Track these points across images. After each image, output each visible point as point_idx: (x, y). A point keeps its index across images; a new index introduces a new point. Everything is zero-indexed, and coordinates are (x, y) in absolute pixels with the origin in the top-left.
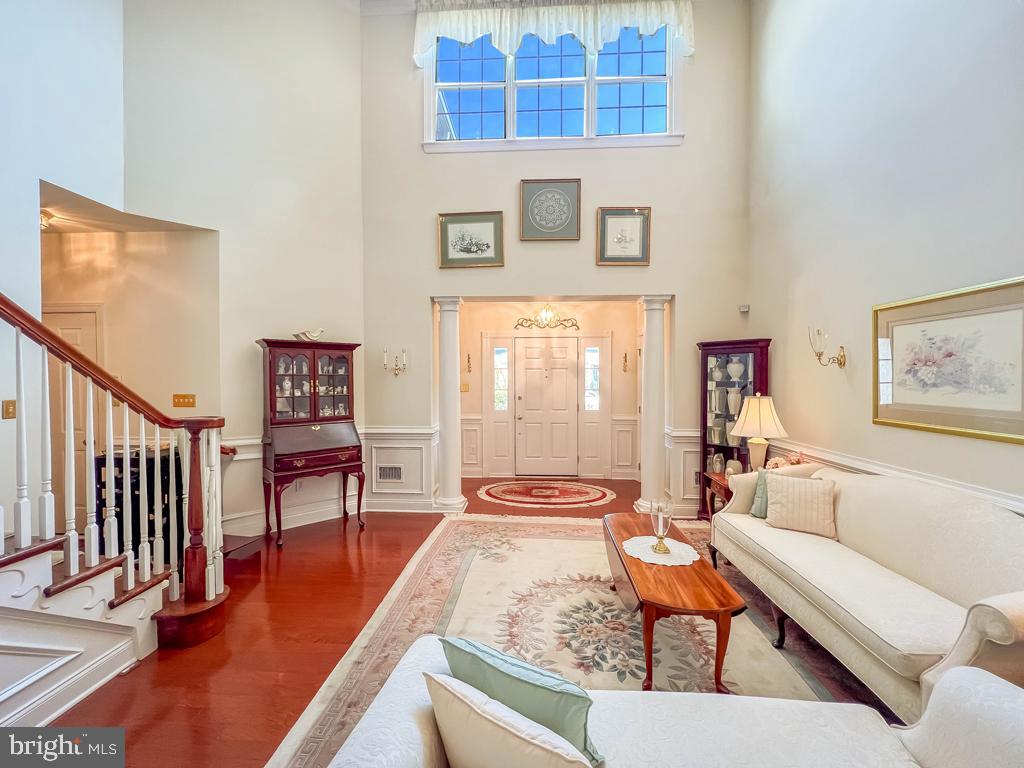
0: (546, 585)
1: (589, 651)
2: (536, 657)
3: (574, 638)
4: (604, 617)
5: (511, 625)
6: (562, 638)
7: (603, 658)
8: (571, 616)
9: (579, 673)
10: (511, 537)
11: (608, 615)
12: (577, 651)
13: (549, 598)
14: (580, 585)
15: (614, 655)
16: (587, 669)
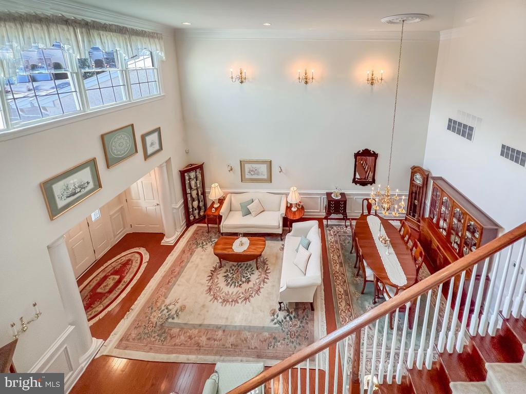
0: (210, 289)
1: (244, 279)
2: (243, 293)
3: (238, 283)
4: (232, 273)
5: (228, 301)
6: (238, 286)
7: (247, 276)
8: (229, 283)
9: (250, 283)
10: (162, 304)
11: (231, 272)
12: (243, 282)
13: (218, 289)
14: (214, 277)
15: (246, 274)
16: (250, 281)
